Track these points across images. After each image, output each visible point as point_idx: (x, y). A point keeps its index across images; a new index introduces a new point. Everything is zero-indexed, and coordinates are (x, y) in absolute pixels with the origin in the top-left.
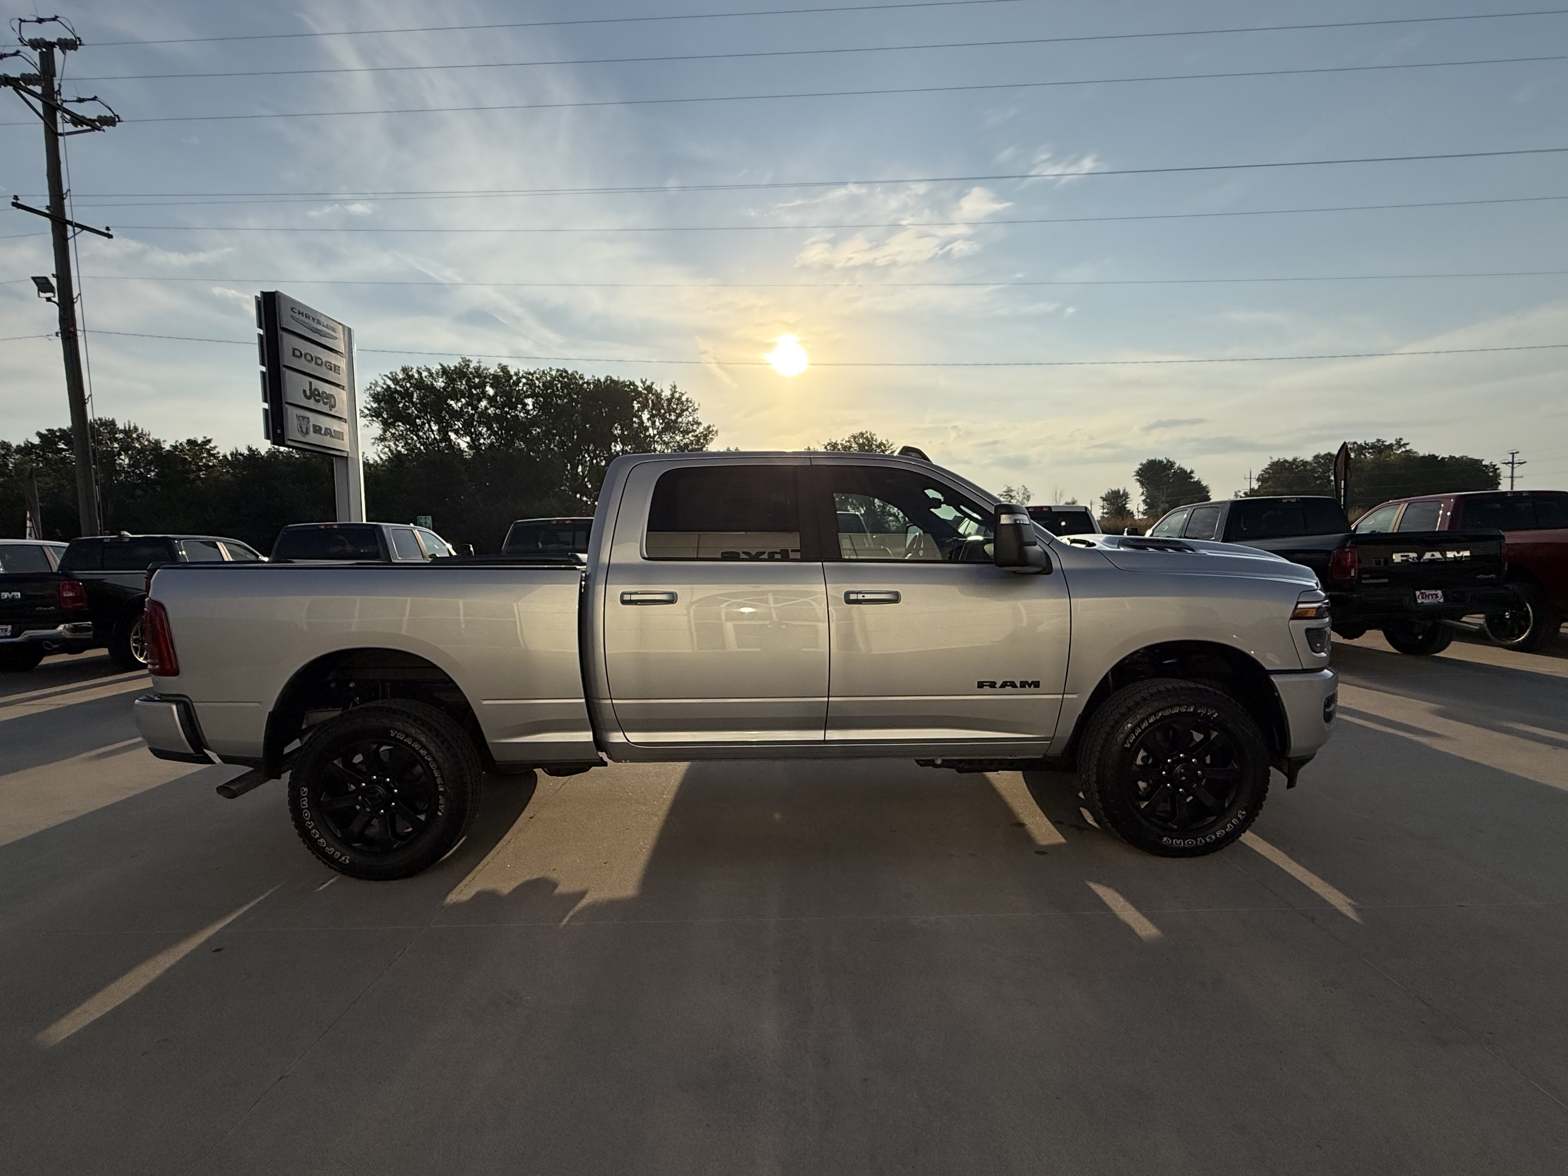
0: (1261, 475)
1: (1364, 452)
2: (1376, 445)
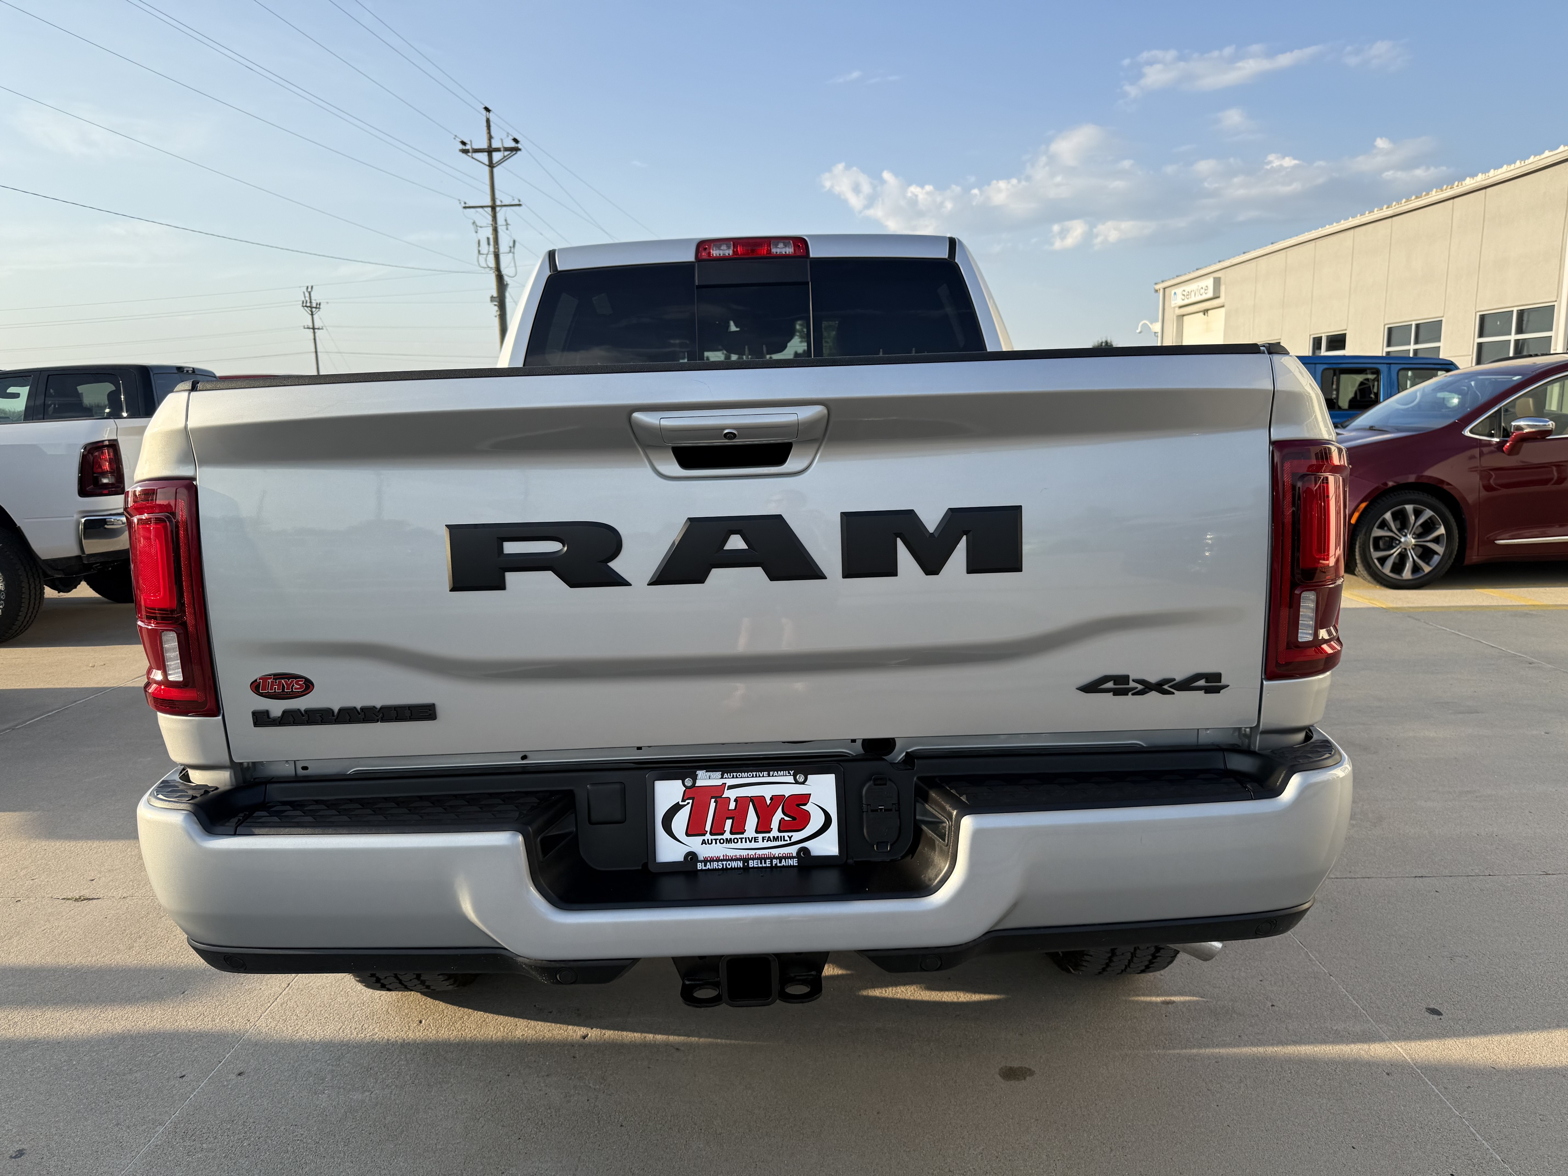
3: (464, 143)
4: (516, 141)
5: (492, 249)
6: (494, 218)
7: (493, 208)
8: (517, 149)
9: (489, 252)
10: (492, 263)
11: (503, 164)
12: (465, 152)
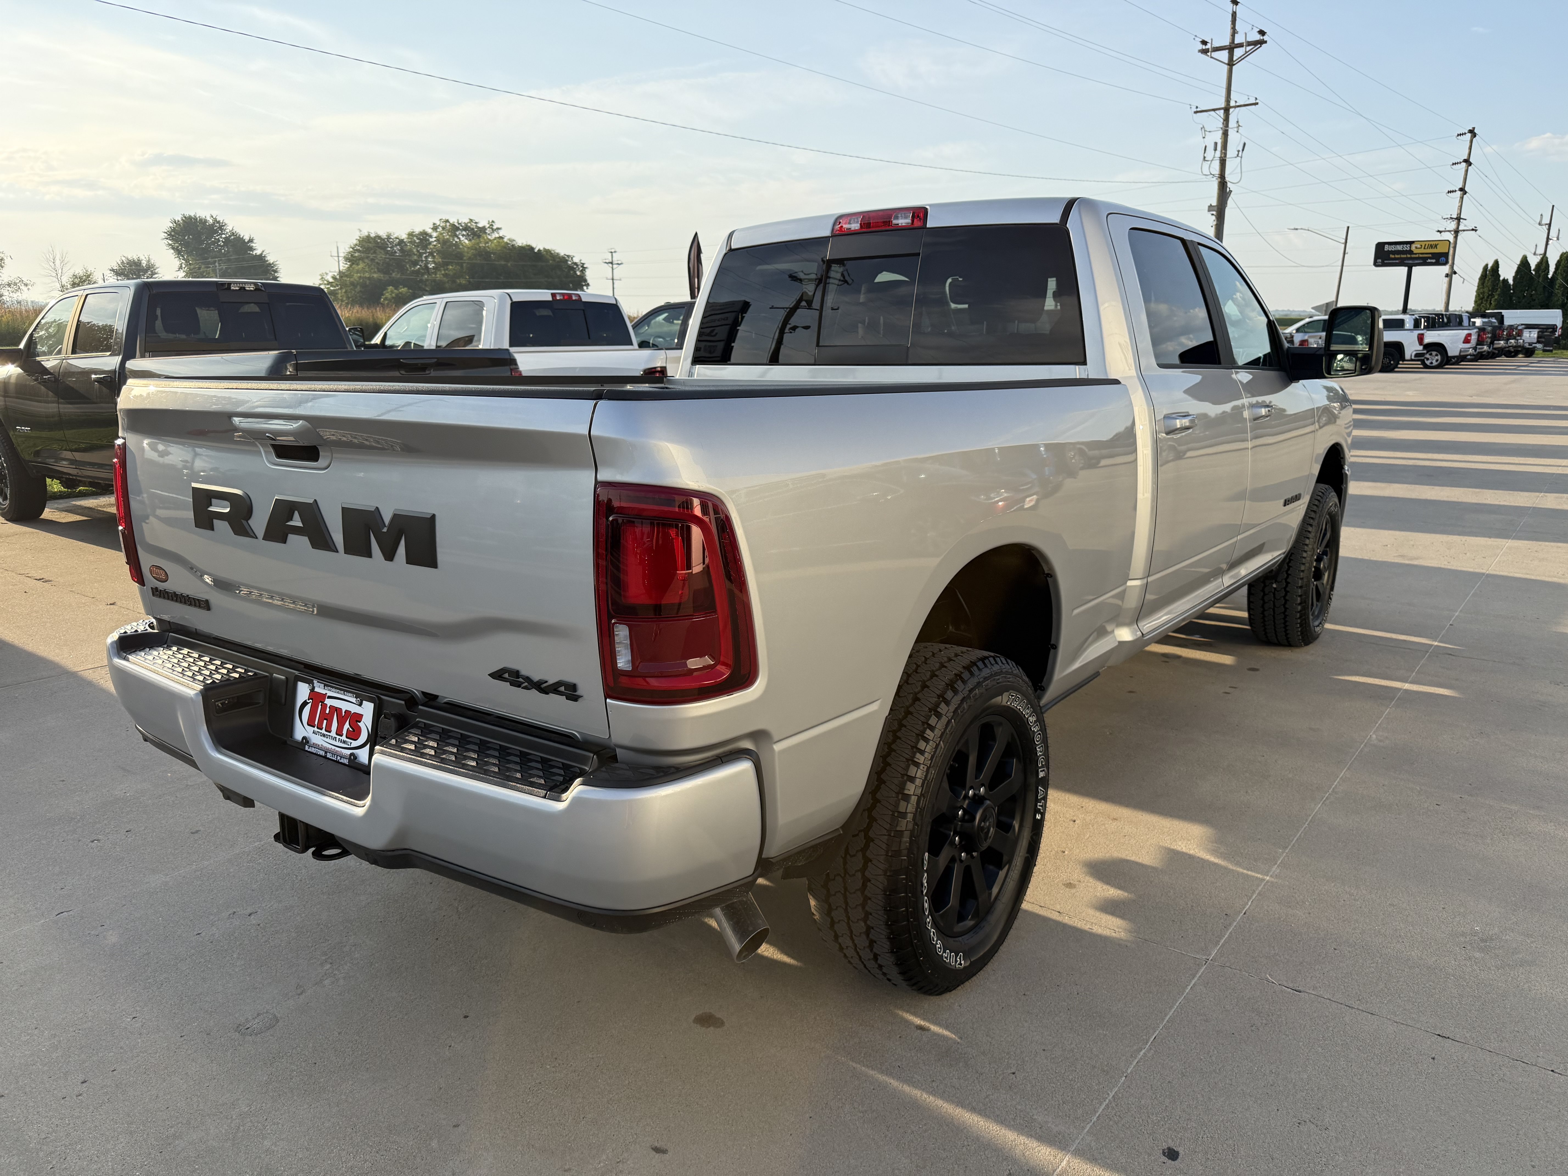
0: (349, 252)
1: (458, 233)
2: (469, 227)
3: (1204, 43)
4: (1262, 33)
5: (1218, 154)
6: (1226, 120)
7: (1227, 110)
8: (1262, 42)
9: (1214, 157)
10: (1216, 168)
11: (1245, 59)
12: (1205, 52)
